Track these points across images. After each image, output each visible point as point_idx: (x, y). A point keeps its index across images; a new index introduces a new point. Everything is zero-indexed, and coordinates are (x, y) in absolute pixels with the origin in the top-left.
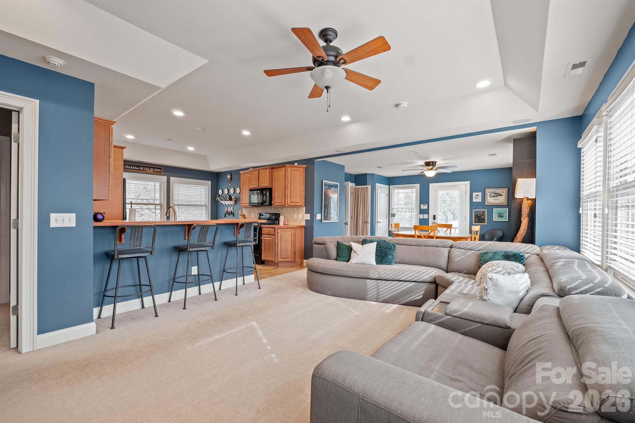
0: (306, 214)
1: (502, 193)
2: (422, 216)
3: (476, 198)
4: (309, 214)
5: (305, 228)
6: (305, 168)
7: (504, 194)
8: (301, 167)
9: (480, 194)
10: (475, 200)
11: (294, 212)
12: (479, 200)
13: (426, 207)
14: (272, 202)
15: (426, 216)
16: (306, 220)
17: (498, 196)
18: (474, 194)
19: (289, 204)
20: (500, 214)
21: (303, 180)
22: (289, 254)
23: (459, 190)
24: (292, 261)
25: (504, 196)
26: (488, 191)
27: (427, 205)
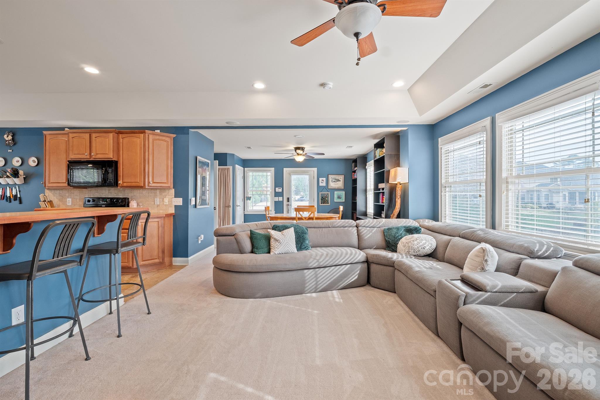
0: (175, 198)
1: (340, 179)
2: (277, 199)
3: (322, 182)
4: (182, 198)
5: (174, 216)
6: (174, 138)
7: (341, 180)
8: (168, 137)
9: (324, 179)
10: (321, 184)
11: (155, 196)
12: (324, 184)
13: (280, 190)
14: (120, 182)
15: (281, 199)
16: (175, 205)
17: (338, 181)
18: (321, 179)
19: (150, 185)
20: (339, 196)
21: (171, 154)
22: (155, 253)
23: (309, 175)
24: (161, 262)
25: (341, 181)
26: (330, 177)
27: (281, 188)
